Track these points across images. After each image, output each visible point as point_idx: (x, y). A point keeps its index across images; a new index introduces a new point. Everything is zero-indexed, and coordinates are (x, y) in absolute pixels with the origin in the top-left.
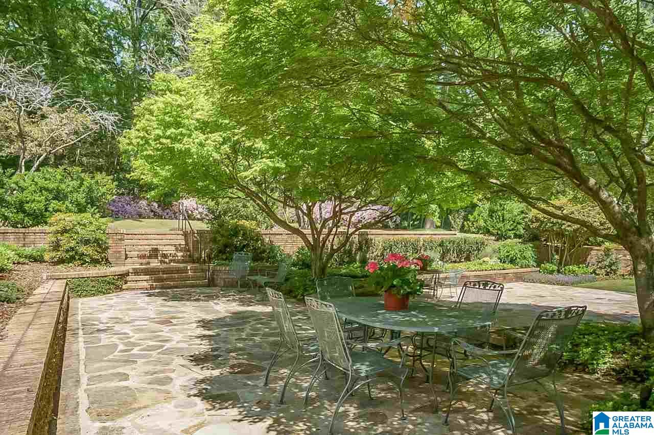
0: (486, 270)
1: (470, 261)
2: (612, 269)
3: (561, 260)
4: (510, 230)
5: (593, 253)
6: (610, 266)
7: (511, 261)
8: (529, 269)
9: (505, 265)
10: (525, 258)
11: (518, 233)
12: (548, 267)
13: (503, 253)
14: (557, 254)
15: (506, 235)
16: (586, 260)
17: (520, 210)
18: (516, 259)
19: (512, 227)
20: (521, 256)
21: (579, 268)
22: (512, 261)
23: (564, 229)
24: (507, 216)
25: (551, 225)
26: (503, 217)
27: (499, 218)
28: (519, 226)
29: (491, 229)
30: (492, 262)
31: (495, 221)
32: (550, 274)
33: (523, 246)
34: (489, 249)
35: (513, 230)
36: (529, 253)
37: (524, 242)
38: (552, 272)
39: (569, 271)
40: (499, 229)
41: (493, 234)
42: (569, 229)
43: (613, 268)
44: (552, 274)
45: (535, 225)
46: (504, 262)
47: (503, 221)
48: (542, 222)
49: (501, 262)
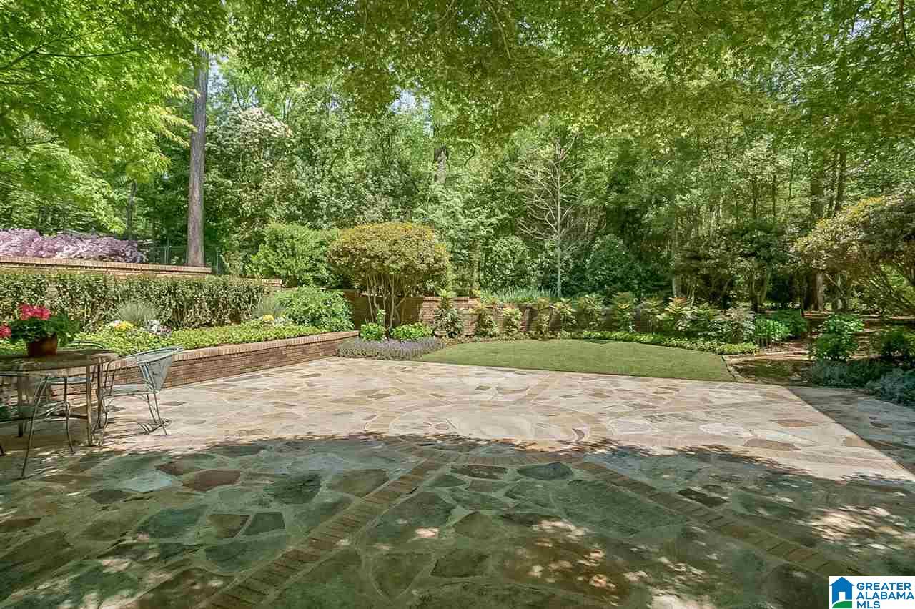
0: (267, 340)
1: (239, 322)
2: (455, 328)
3: (387, 317)
4: (307, 271)
5: (425, 305)
6: (452, 324)
7: (312, 321)
8: (343, 334)
9: (302, 328)
10: (334, 315)
11: (319, 275)
12: (372, 328)
13: (297, 308)
14: (381, 307)
15: (301, 278)
16: (417, 317)
17: (318, 240)
18: (320, 316)
19: (309, 266)
20: (327, 311)
21: (415, 327)
22: (315, 320)
23: (388, 266)
24: (300, 248)
25: (367, 260)
26: (293, 250)
27: (287, 251)
28: (319, 265)
29: (276, 269)
30: (280, 323)
31: (281, 255)
32: (376, 340)
33: (328, 295)
34: (272, 300)
35: (310, 270)
36: (340, 306)
37: (330, 289)
38: (378, 337)
39: (404, 334)
40: (288, 269)
41: (279, 277)
42: (394, 266)
43: (458, 326)
44: (379, 339)
45: (344, 260)
46: (301, 323)
47: (294, 256)
48: (354, 256)
49: (294, 322)
